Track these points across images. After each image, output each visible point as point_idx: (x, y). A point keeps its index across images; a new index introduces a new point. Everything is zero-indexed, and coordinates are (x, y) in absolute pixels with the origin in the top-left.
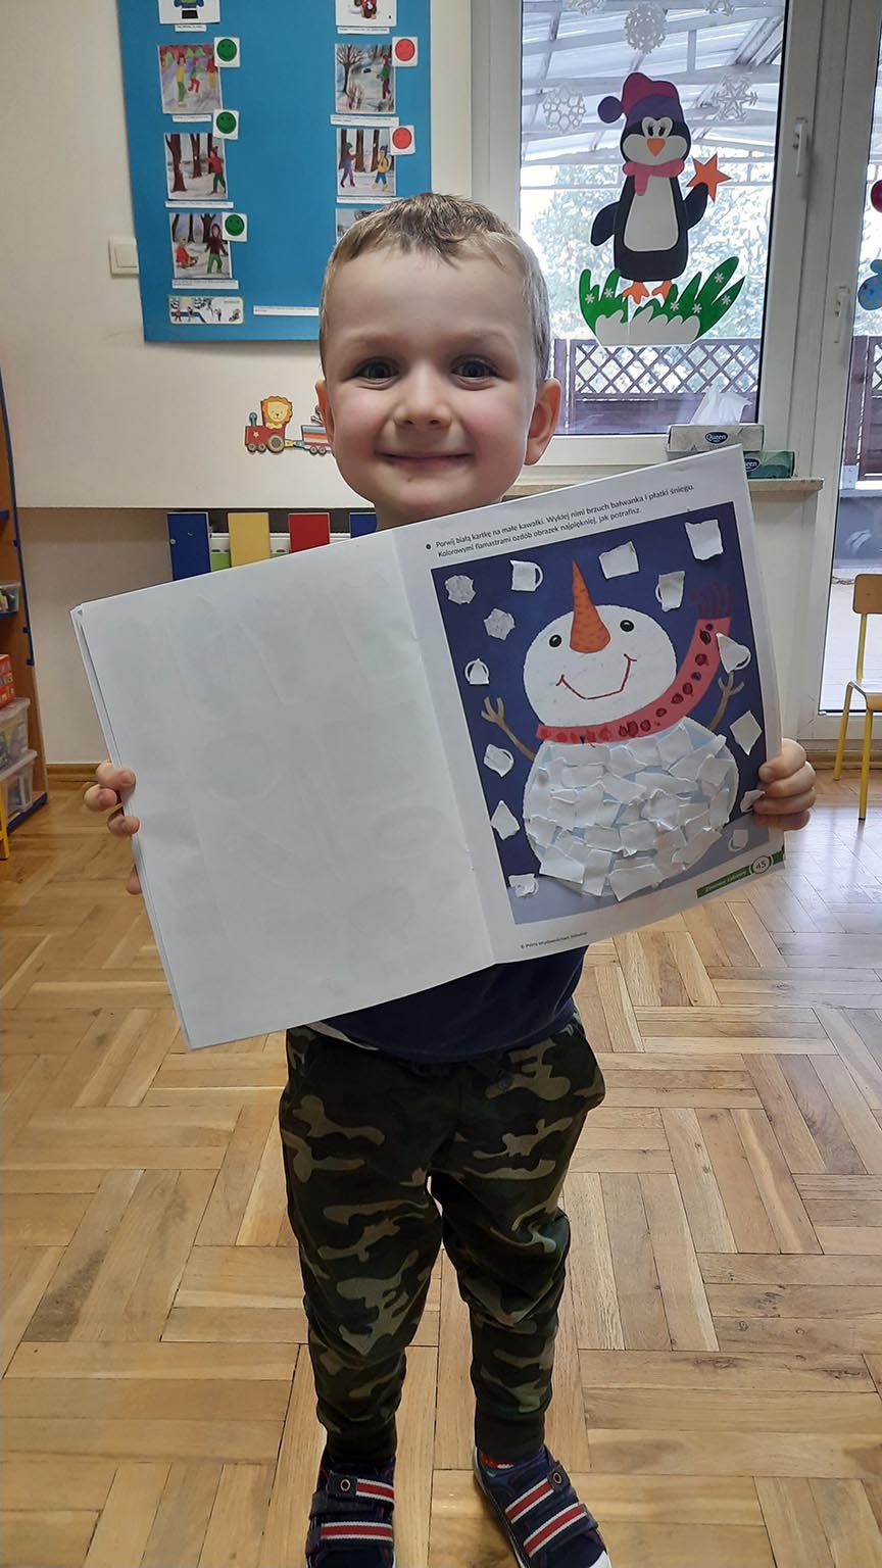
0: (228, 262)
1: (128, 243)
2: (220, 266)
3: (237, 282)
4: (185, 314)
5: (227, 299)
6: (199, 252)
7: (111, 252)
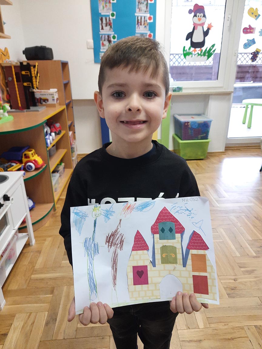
1: (91, 41)
6: (107, 43)
7: (88, 43)
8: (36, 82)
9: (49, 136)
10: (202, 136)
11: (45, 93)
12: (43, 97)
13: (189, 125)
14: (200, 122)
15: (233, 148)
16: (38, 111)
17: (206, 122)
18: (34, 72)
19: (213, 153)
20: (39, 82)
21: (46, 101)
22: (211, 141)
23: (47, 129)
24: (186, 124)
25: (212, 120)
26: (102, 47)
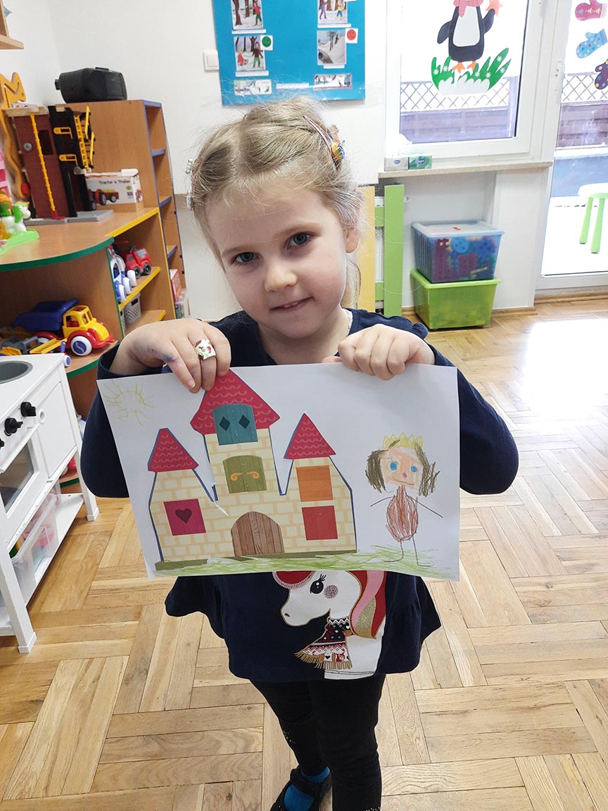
0: (263, 61)
1: (214, 54)
2: (259, 63)
3: (268, 72)
4: (243, 90)
5: (263, 81)
6: (249, 57)
7: (205, 58)
8: (88, 153)
9: (122, 277)
10: (479, 270)
11: (110, 180)
12: (106, 188)
13: (448, 246)
14: (474, 238)
15: (554, 300)
16: (95, 220)
17: (489, 236)
18: (81, 129)
19: (507, 311)
20: (93, 153)
21: (113, 198)
22: (500, 282)
23: (117, 261)
24: (441, 244)
25: (503, 233)
26: (239, 68)
